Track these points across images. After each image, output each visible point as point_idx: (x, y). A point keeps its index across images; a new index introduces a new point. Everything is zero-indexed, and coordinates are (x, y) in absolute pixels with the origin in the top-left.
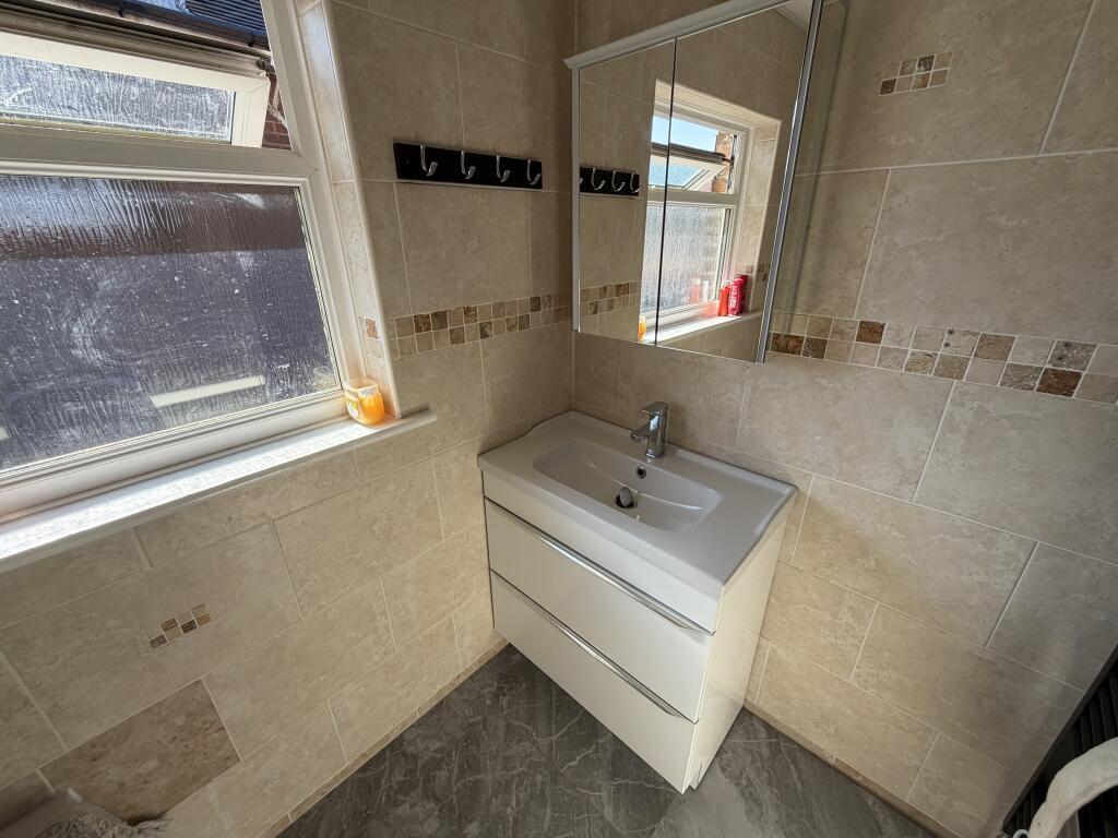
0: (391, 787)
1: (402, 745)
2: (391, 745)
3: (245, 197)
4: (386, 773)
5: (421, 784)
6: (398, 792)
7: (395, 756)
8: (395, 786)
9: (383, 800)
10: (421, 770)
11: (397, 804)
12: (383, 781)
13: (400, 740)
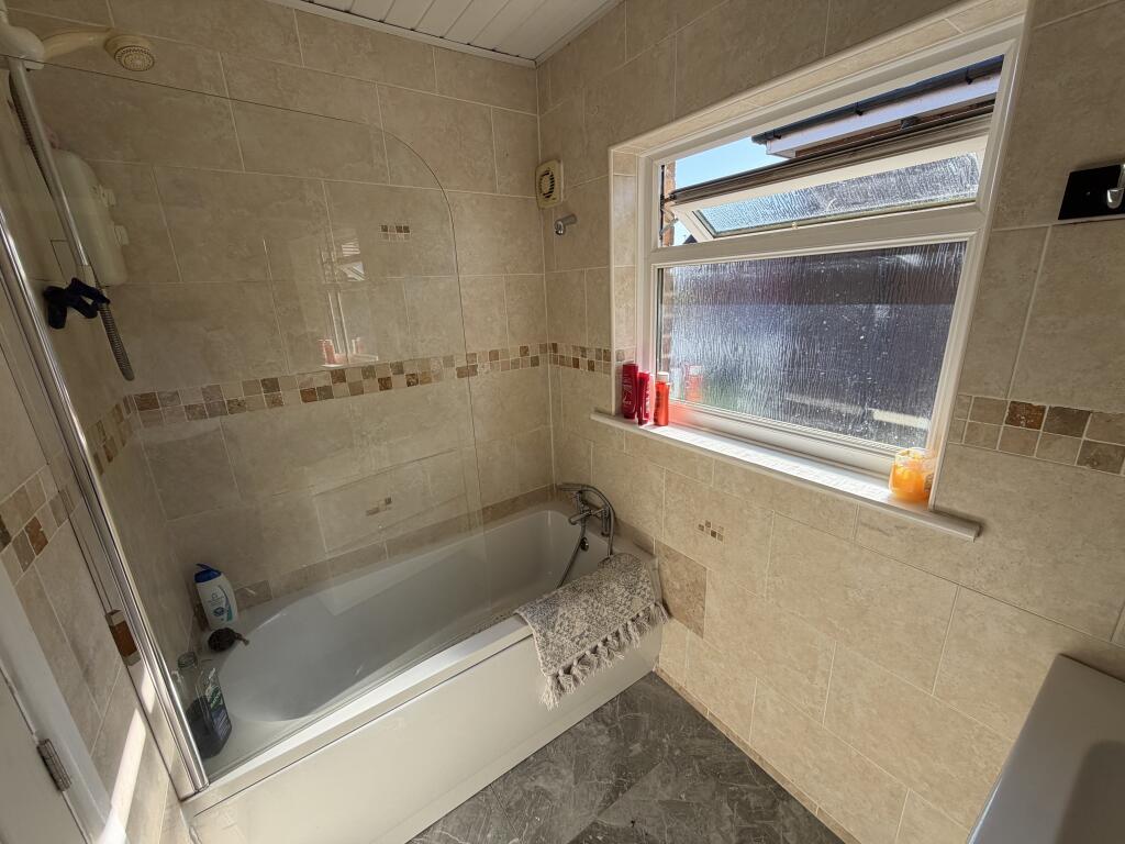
0: (742, 794)
1: (783, 800)
2: (779, 789)
3: (904, 258)
4: (754, 787)
5: (750, 826)
6: (741, 803)
7: (770, 794)
8: (745, 798)
9: (732, 788)
10: (763, 825)
11: (730, 802)
12: (746, 786)
13: (787, 797)
